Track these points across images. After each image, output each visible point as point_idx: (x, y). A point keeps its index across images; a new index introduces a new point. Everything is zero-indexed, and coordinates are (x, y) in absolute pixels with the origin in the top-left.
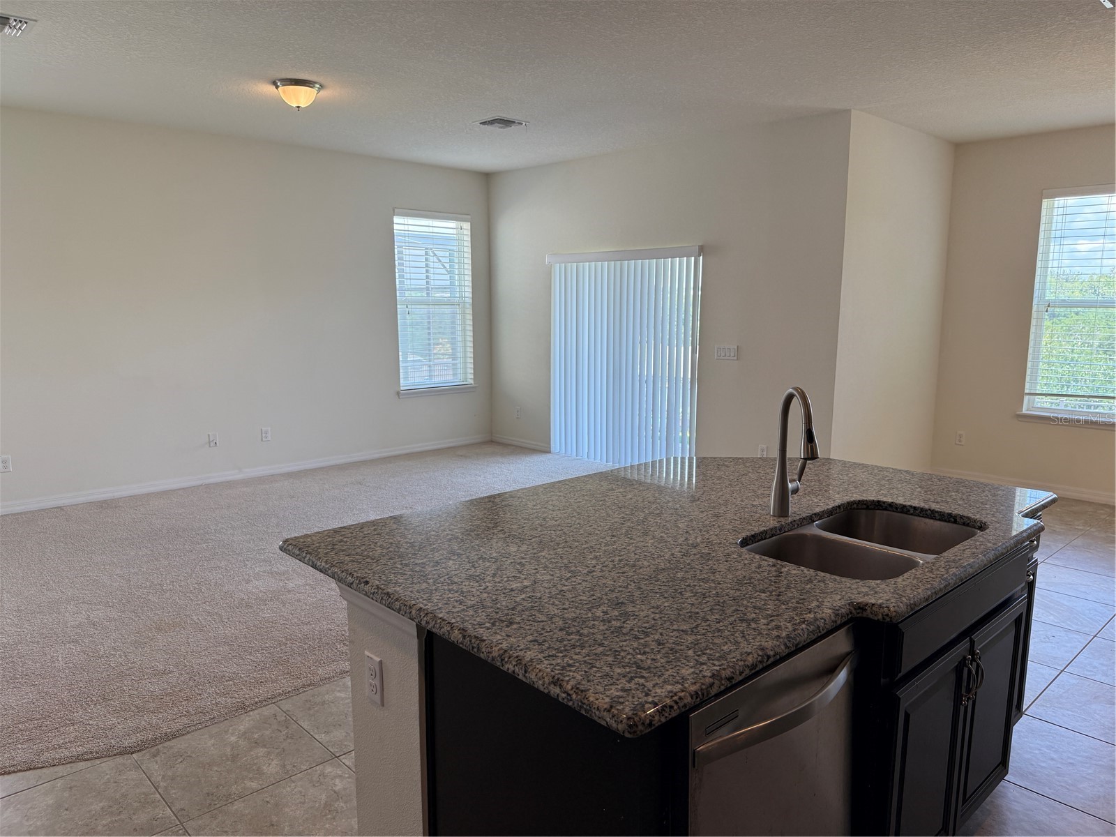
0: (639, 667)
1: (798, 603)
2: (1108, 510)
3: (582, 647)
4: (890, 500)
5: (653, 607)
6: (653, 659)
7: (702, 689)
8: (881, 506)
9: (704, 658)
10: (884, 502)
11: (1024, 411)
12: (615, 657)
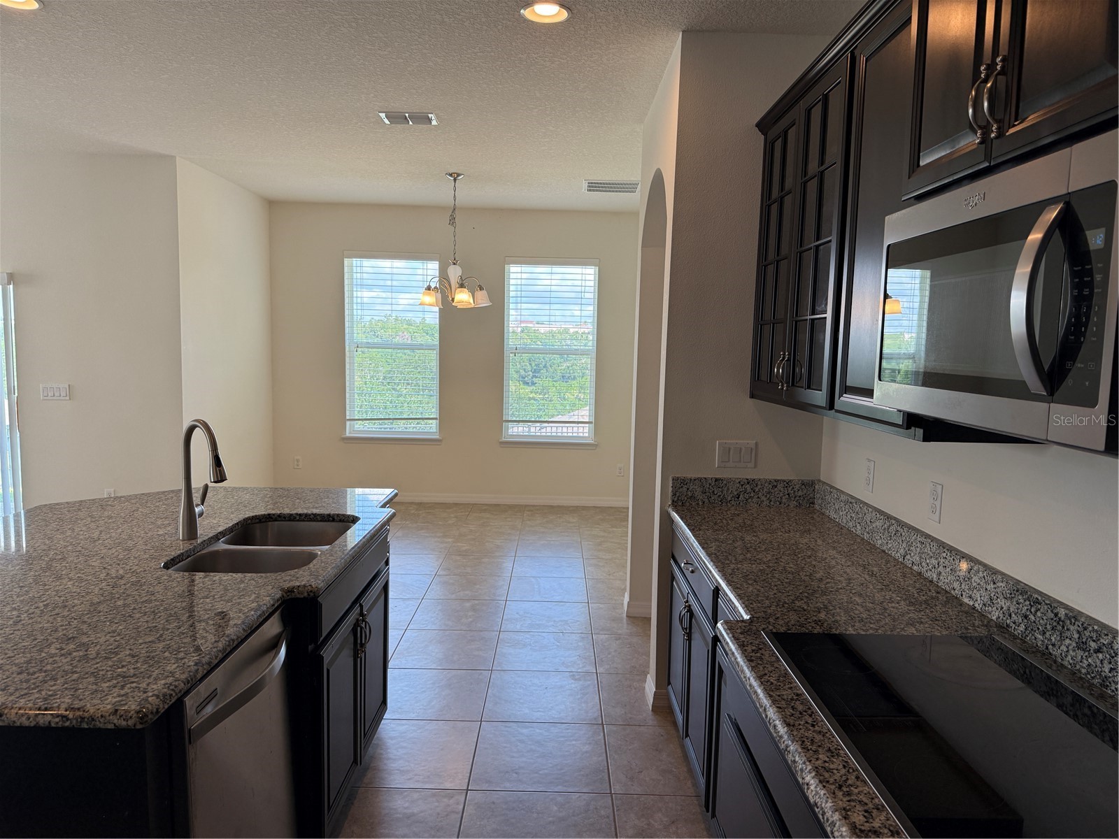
0: (124, 677)
1: (239, 598)
2: (415, 506)
3: (56, 680)
4: (279, 512)
5: (110, 633)
6: (134, 669)
7: (190, 676)
8: (272, 518)
9: (181, 655)
10: (274, 515)
11: (348, 434)
12: (95, 676)
